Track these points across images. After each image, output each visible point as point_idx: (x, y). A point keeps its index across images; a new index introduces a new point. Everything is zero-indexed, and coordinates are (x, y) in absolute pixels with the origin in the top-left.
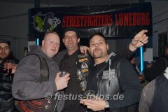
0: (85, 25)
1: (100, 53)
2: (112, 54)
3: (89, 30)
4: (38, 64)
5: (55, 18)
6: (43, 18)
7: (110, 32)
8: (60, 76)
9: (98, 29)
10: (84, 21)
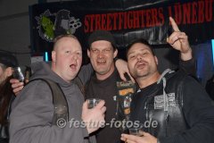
0: (120, 28)
1: (146, 68)
2: (168, 71)
3: (126, 35)
4: (49, 97)
5: (73, 19)
6: (52, 19)
7: (160, 37)
8: (89, 108)
9: (140, 32)
10: (117, 20)
